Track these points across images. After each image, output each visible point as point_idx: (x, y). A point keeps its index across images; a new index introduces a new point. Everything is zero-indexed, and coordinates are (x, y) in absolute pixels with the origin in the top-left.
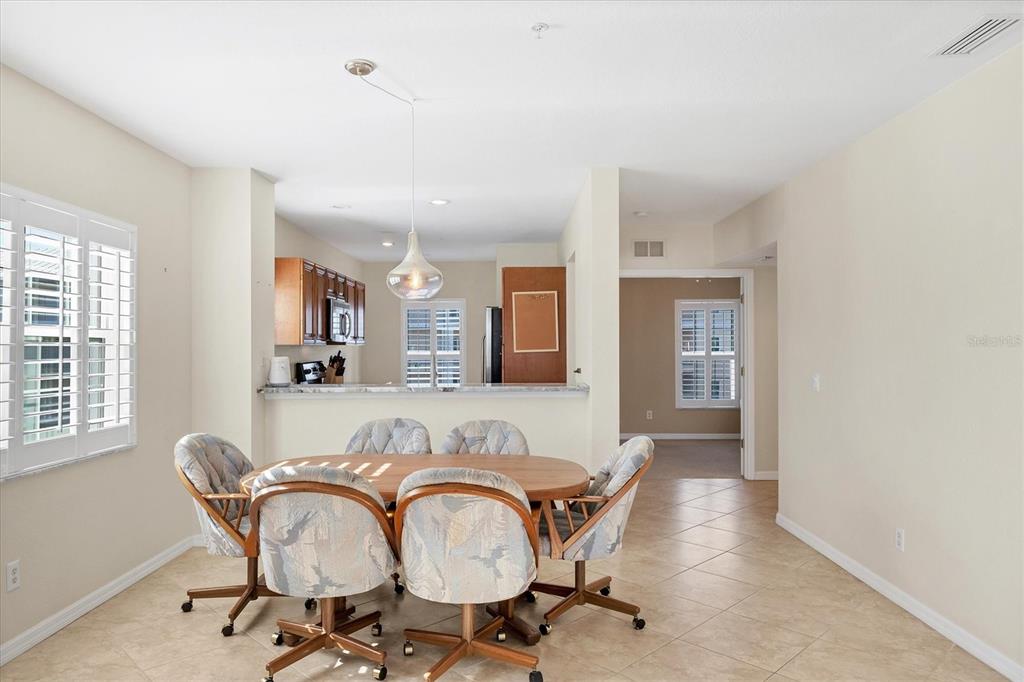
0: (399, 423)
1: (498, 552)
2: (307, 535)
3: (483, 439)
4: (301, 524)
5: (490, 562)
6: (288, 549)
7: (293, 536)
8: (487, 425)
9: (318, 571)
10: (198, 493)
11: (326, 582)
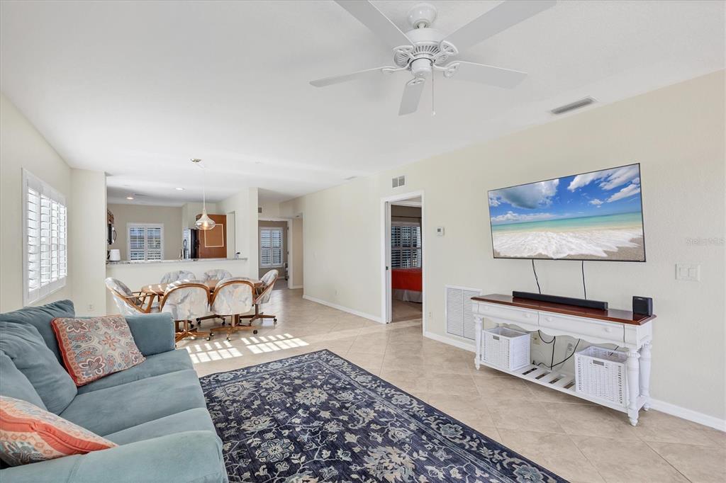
0: (181, 272)
1: (246, 299)
2: (187, 300)
3: (216, 276)
4: (185, 297)
5: (244, 302)
6: (180, 305)
7: (182, 301)
8: (217, 271)
9: (189, 311)
10: (123, 297)
11: (192, 314)
